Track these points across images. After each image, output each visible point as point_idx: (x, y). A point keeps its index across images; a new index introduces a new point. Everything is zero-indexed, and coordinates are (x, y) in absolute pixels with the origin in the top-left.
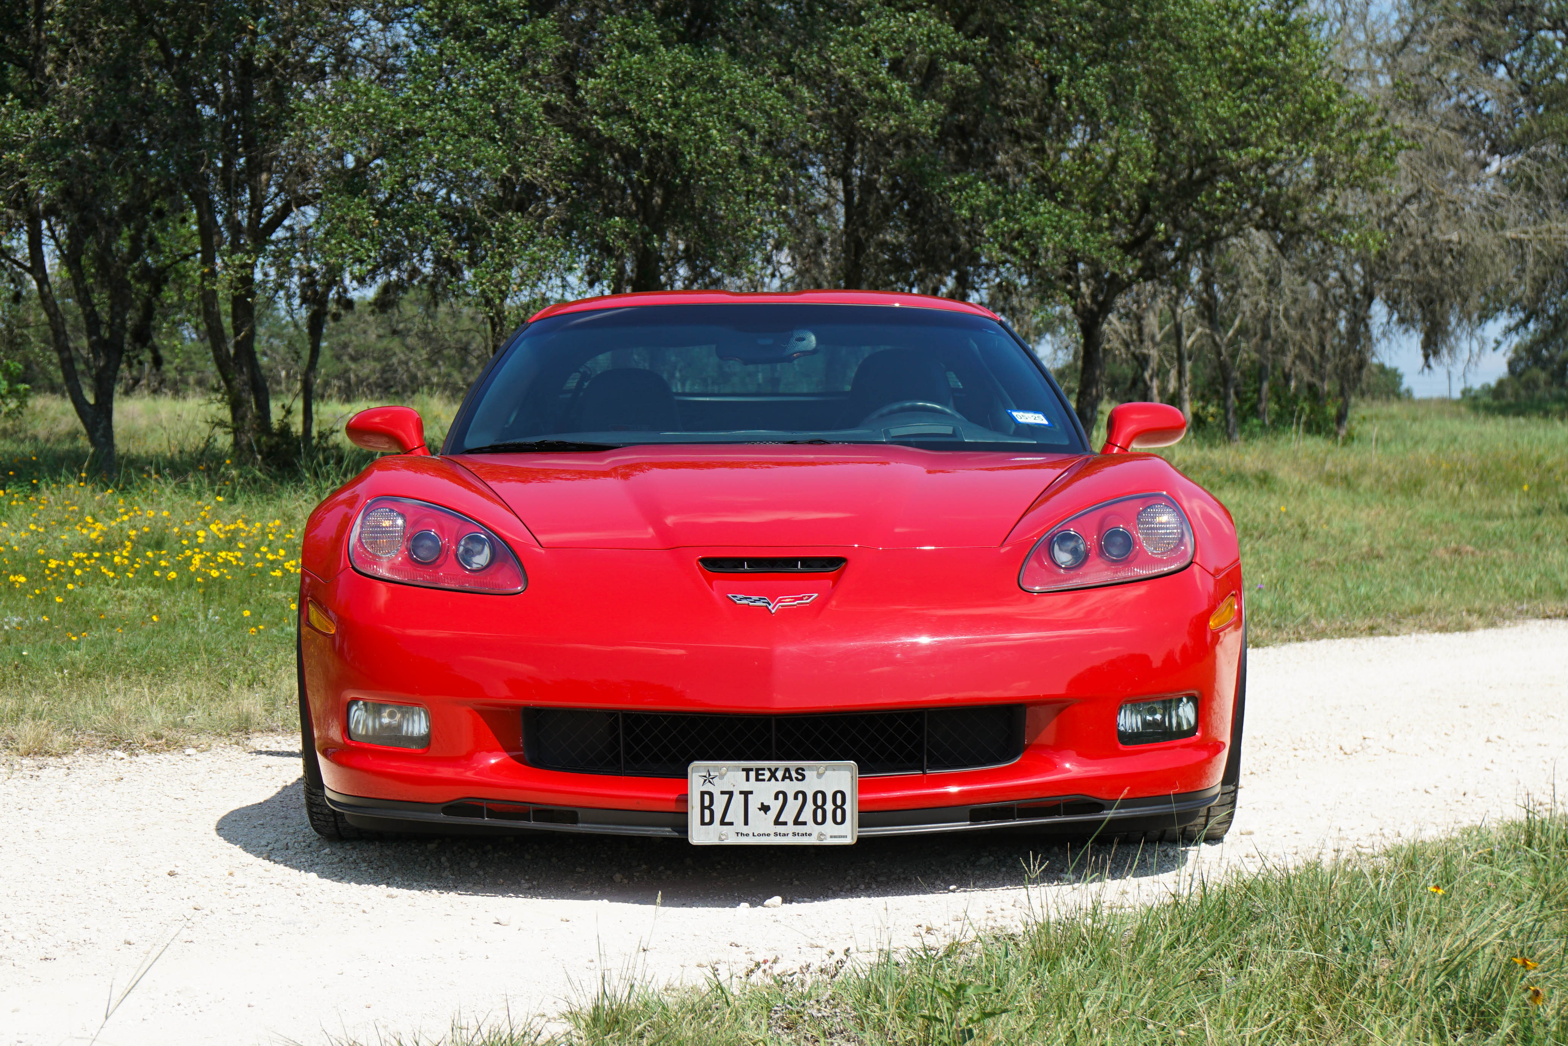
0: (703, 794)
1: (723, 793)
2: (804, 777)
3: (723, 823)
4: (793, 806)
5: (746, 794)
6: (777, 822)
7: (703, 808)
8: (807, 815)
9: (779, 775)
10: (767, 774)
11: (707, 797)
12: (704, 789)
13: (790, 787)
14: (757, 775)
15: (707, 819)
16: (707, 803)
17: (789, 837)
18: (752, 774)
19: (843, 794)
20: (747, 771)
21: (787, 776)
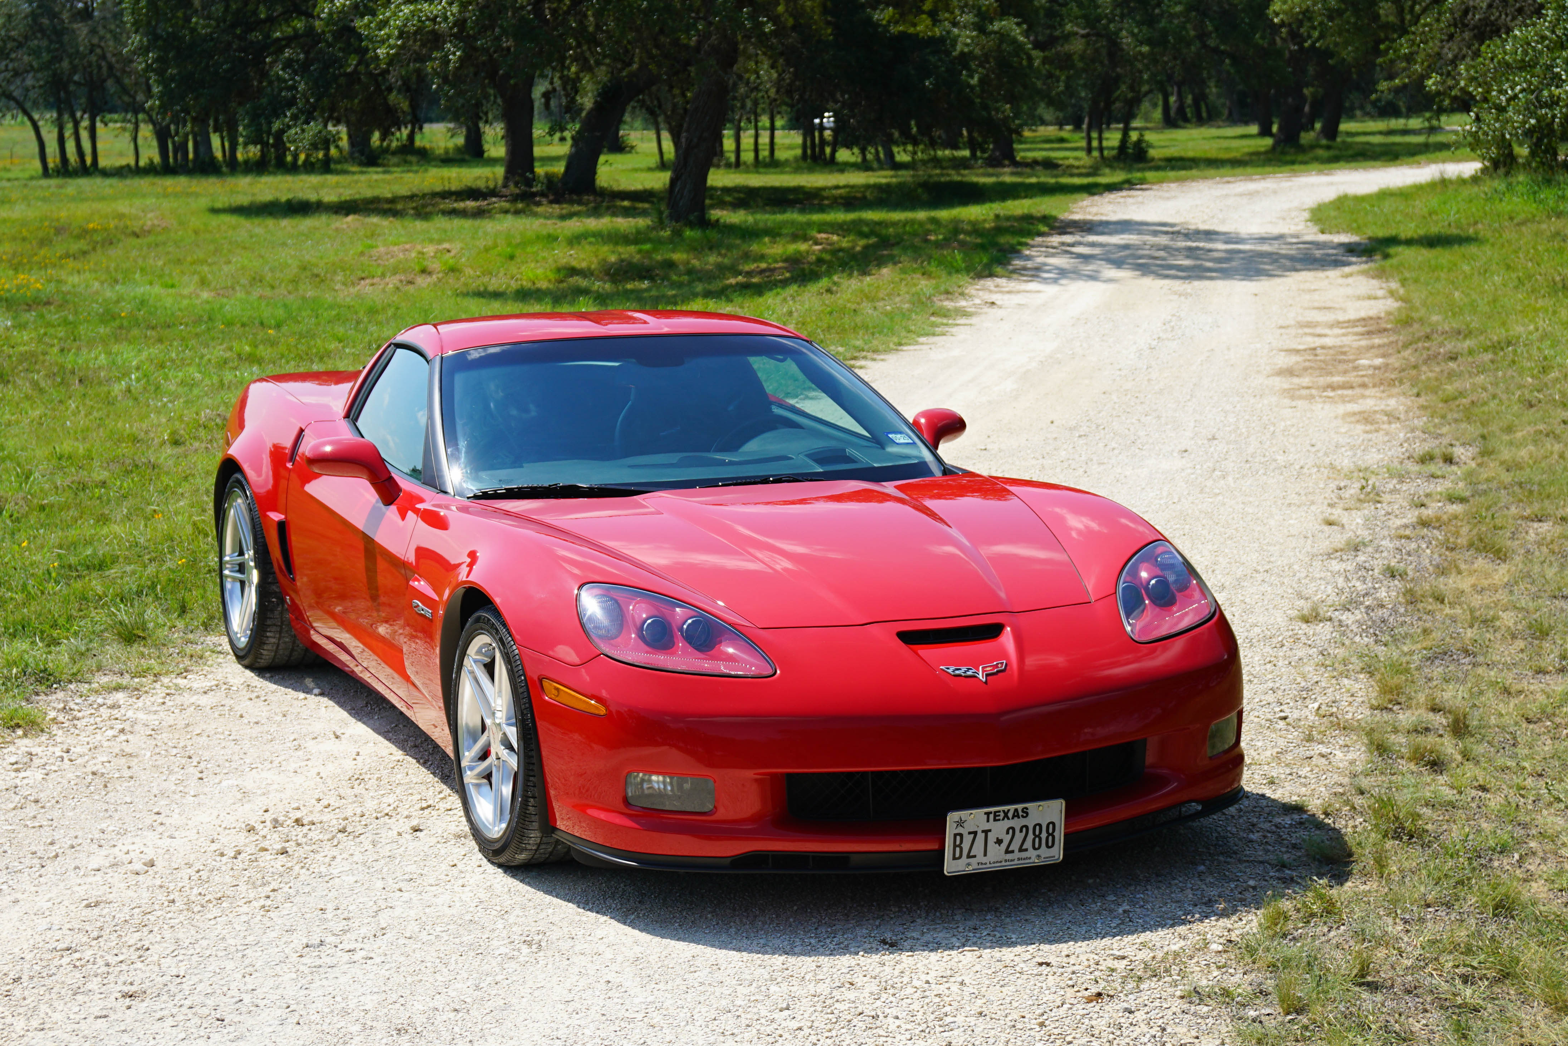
0: (955, 835)
1: (970, 833)
2: (1027, 814)
3: (969, 856)
4: (1019, 837)
5: (986, 832)
6: (1007, 851)
7: (955, 846)
8: (1028, 844)
9: (1010, 815)
10: (1002, 814)
11: (958, 838)
12: (957, 831)
13: (1017, 823)
14: (995, 816)
15: (957, 855)
16: (958, 842)
17: (1015, 861)
18: (992, 816)
19: (1053, 824)
20: (988, 814)
21: (1016, 815)
